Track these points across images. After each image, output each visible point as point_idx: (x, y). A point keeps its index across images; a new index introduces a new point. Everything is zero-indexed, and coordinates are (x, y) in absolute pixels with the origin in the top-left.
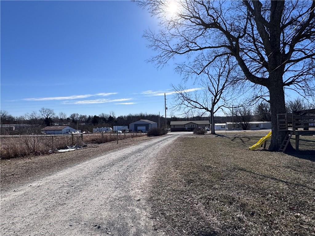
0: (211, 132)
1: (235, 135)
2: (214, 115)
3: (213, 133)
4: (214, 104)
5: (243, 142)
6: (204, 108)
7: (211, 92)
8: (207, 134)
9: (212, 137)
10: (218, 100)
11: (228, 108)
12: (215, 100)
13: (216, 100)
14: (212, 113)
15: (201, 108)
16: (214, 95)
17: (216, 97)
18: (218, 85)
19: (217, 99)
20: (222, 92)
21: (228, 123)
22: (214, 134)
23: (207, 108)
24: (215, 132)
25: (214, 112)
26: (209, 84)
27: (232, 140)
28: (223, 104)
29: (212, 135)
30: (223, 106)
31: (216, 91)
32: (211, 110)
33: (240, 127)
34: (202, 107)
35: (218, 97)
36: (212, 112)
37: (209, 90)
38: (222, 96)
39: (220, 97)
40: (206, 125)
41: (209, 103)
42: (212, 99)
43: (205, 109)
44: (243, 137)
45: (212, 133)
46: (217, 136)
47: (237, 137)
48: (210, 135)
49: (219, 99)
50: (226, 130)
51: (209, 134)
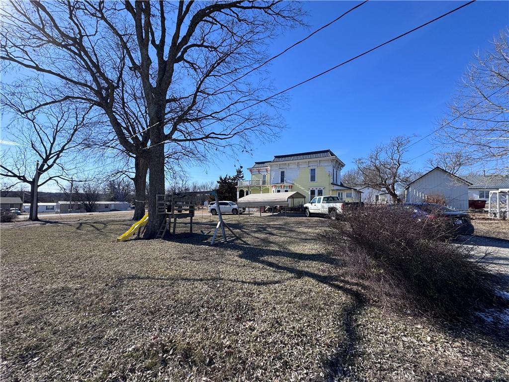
0: (28, 216)
1: (79, 221)
2: (40, 189)
3: (34, 218)
4: (40, 171)
5: (98, 229)
6: (15, 176)
7: (37, 152)
8: (18, 221)
9: (33, 225)
10: (50, 167)
11: (68, 180)
12: (43, 166)
13: (46, 167)
14: (35, 186)
15: (7, 175)
16: (42, 157)
17: (45, 161)
18: (52, 144)
19: (48, 165)
20: (60, 155)
21: (60, 203)
22: (37, 219)
23: (23, 176)
24: (38, 216)
25: (39, 184)
26: (34, 139)
27: (78, 228)
28: (59, 174)
29: (31, 222)
30: (58, 176)
31: (48, 152)
32: (32, 180)
33: (82, 208)
34: (10, 174)
35: (50, 162)
36: (34, 183)
37: (33, 147)
38: (58, 161)
39: (54, 162)
40: (12, 205)
41: (28, 169)
42: (38, 164)
43: (19, 177)
44: (95, 223)
45: (31, 219)
46: (43, 224)
47: (84, 223)
48: (28, 223)
49: (52, 165)
50: (57, 213)
51: (24, 221)
